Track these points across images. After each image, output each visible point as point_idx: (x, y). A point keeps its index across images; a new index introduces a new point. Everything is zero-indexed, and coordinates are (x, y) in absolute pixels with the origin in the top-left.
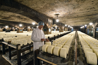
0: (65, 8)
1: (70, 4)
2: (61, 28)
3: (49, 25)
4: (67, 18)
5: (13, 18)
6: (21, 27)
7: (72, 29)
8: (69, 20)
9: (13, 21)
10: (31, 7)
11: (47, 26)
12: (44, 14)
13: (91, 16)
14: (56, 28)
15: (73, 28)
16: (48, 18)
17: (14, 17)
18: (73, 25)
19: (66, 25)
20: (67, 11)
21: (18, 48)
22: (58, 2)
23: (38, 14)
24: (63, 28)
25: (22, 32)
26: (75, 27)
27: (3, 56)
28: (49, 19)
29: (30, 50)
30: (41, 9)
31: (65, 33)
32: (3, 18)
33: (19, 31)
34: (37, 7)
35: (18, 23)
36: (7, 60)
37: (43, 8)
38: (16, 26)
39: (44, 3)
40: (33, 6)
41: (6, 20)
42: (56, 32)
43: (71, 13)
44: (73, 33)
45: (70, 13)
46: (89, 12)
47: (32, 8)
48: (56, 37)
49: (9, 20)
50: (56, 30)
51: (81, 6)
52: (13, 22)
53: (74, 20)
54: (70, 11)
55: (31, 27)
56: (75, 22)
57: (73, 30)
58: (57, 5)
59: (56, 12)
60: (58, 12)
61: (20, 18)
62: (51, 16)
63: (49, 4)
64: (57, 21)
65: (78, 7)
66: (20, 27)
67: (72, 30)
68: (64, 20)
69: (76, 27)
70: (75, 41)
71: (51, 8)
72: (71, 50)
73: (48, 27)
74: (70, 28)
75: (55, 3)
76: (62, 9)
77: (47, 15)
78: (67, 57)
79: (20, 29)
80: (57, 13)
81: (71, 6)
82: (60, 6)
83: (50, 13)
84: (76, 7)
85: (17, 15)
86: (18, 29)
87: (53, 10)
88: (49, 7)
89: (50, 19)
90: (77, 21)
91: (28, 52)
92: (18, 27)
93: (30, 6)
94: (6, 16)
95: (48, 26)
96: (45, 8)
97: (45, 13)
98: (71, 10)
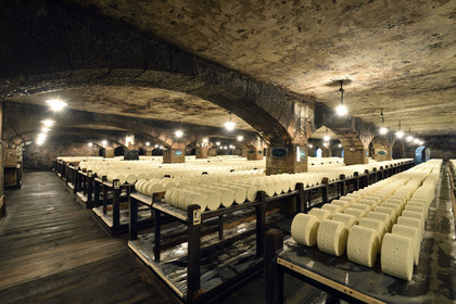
0: (383, 51)
1: (415, 33)
2: (352, 146)
3: (299, 130)
4: (388, 94)
5: (156, 107)
6: (180, 141)
7: (417, 146)
8: (400, 103)
9: (156, 117)
10: (233, 64)
11: (287, 134)
12: (280, 87)
14: (326, 145)
15: (426, 146)
16: (295, 98)
17: (161, 105)
18: (421, 129)
19: (383, 131)
20: (392, 62)
21: (195, 219)
22: (350, 30)
23: (255, 85)
24: (366, 142)
25: (182, 161)
26: (438, 137)
27: (131, 245)
28: (296, 106)
29: (221, 234)
30: (268, 67)
31: (378, 169)
32: (126, 107)
33: (170, 158)
34: (254, 63)
35: (167, 126)
36: (148, 263)
37: (282, 61)
38: (162, 138)
39: (290, 42)
40: (241, 60)
41: (133, 115)
42: (326, 165)
43: (419, 70)
44: (427, 171)
45: (411, 71)
47: (237, 68)
48: (331, 185)
49: (142, 116)
50: (325, 154)
52: (153, 120)
53: (432, 100)
54: (415, 62)
55: (213, 140)
56: (440, 113)
57: (423, 152)
58: (346, 41)
59: (338, 73)
60: (347, 70)
61: (181, 105)
62: (310, 91)
63: (311, 44)
64: (342, 111)
66: (175, 140)
67: (418, 154)
68: (373, 103)
69: (445, 136)
70: (447, 212)
71: (313, 60)
72: (431, 252)
73: (295, 142)
74: (406, 144)
75: (340, 35)
76: (369, 57)
77: (293, 88)
78: (417, 276)
79: (173, 147)
80: (342, 77)
81: (421, 39)
82: (362, 46)
83: (308, 77)
84: (447, 40)
85: (174, 95)
86: (168, 147)
87: (321, 66)
88: (308, 54)
89: (304, 102)
90: (452, 104)
91: (213, 242)
92: (169, 142)
93: (229, 62)
94: (136, 102)
95: (292, 135)
96: (287, 60)
97: (281, 81)
98: (416, 57)
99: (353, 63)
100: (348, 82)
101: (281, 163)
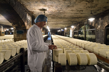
0: (60, 3)
3: (28, 24)
4: (52, 17)
8: (52, 20)
13: (74, 19)
20: (59, 7)
26: (52, 30)
45: (60, 12)
46: (77, 14)
51: (75, 6)
53: (58, 21)
54: (62, 9)
60: (48, 6)
62: (33, 10)
65: (72, 6)
73: (27, 28)
76: (56, 3)
84: (71, 5)
90: (60, 22)
95: (26, 25)
98: (64, 8)
99: (51, 4)
100: (46, 10)
101: (21, 36)
